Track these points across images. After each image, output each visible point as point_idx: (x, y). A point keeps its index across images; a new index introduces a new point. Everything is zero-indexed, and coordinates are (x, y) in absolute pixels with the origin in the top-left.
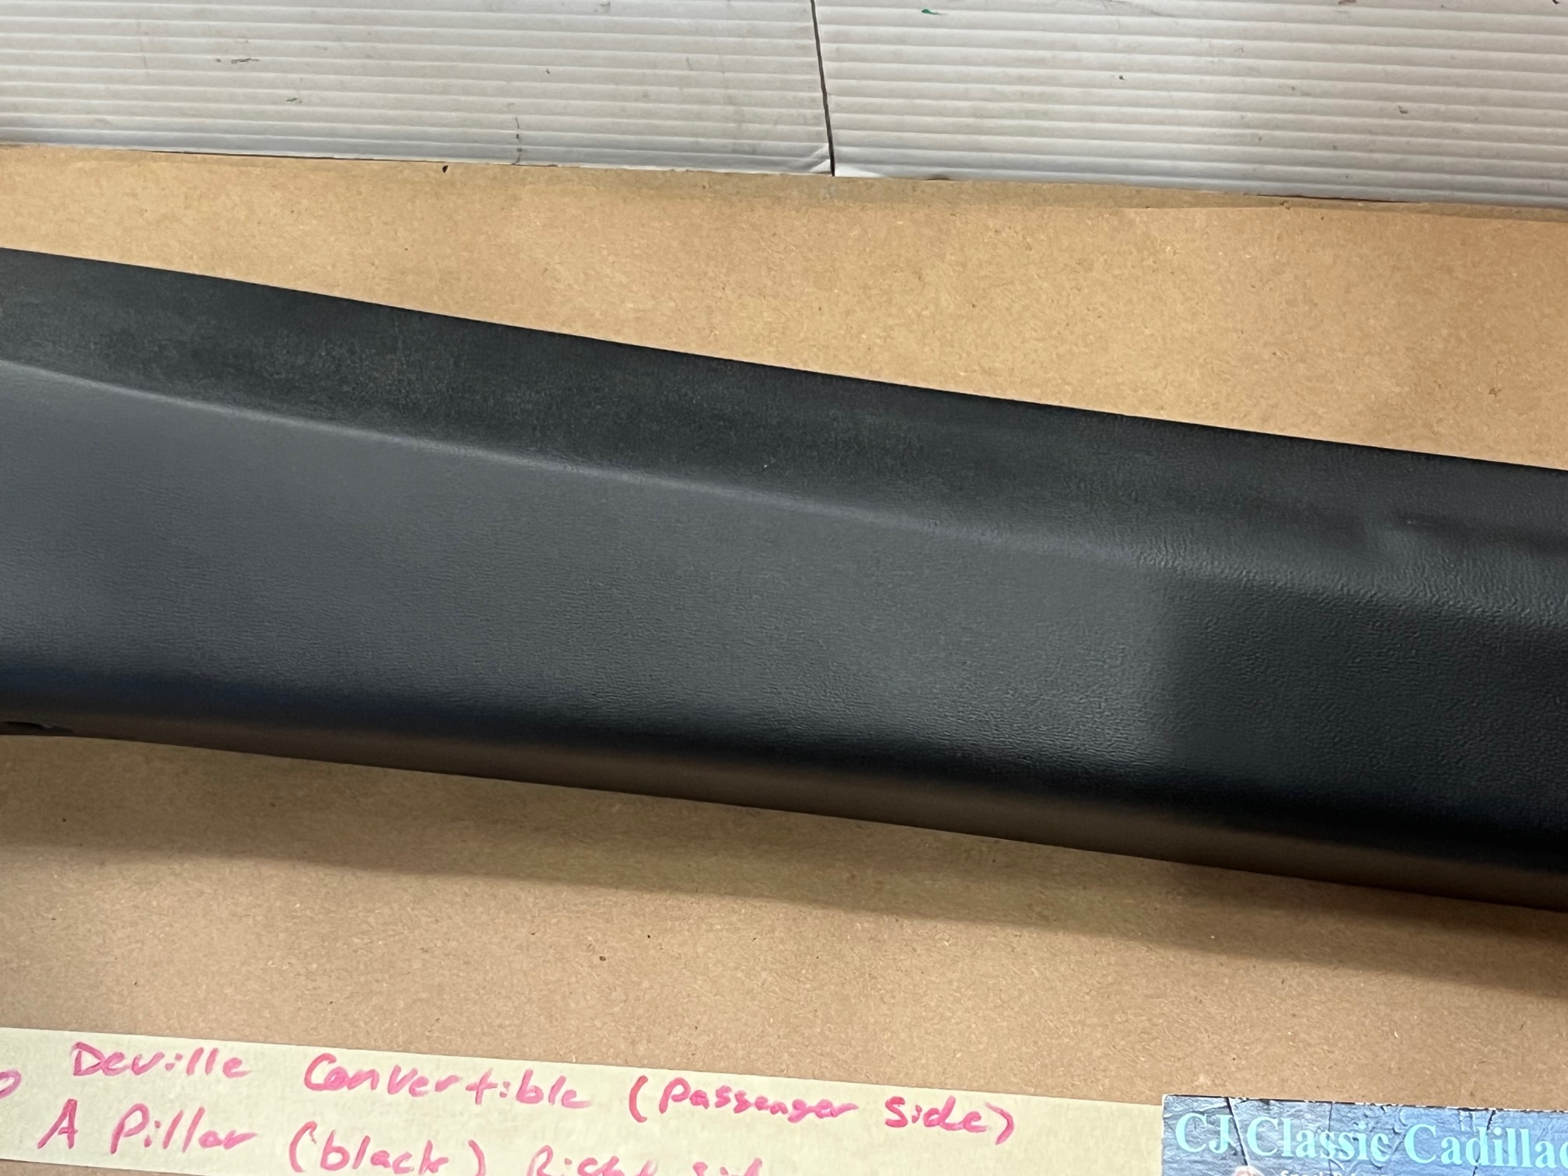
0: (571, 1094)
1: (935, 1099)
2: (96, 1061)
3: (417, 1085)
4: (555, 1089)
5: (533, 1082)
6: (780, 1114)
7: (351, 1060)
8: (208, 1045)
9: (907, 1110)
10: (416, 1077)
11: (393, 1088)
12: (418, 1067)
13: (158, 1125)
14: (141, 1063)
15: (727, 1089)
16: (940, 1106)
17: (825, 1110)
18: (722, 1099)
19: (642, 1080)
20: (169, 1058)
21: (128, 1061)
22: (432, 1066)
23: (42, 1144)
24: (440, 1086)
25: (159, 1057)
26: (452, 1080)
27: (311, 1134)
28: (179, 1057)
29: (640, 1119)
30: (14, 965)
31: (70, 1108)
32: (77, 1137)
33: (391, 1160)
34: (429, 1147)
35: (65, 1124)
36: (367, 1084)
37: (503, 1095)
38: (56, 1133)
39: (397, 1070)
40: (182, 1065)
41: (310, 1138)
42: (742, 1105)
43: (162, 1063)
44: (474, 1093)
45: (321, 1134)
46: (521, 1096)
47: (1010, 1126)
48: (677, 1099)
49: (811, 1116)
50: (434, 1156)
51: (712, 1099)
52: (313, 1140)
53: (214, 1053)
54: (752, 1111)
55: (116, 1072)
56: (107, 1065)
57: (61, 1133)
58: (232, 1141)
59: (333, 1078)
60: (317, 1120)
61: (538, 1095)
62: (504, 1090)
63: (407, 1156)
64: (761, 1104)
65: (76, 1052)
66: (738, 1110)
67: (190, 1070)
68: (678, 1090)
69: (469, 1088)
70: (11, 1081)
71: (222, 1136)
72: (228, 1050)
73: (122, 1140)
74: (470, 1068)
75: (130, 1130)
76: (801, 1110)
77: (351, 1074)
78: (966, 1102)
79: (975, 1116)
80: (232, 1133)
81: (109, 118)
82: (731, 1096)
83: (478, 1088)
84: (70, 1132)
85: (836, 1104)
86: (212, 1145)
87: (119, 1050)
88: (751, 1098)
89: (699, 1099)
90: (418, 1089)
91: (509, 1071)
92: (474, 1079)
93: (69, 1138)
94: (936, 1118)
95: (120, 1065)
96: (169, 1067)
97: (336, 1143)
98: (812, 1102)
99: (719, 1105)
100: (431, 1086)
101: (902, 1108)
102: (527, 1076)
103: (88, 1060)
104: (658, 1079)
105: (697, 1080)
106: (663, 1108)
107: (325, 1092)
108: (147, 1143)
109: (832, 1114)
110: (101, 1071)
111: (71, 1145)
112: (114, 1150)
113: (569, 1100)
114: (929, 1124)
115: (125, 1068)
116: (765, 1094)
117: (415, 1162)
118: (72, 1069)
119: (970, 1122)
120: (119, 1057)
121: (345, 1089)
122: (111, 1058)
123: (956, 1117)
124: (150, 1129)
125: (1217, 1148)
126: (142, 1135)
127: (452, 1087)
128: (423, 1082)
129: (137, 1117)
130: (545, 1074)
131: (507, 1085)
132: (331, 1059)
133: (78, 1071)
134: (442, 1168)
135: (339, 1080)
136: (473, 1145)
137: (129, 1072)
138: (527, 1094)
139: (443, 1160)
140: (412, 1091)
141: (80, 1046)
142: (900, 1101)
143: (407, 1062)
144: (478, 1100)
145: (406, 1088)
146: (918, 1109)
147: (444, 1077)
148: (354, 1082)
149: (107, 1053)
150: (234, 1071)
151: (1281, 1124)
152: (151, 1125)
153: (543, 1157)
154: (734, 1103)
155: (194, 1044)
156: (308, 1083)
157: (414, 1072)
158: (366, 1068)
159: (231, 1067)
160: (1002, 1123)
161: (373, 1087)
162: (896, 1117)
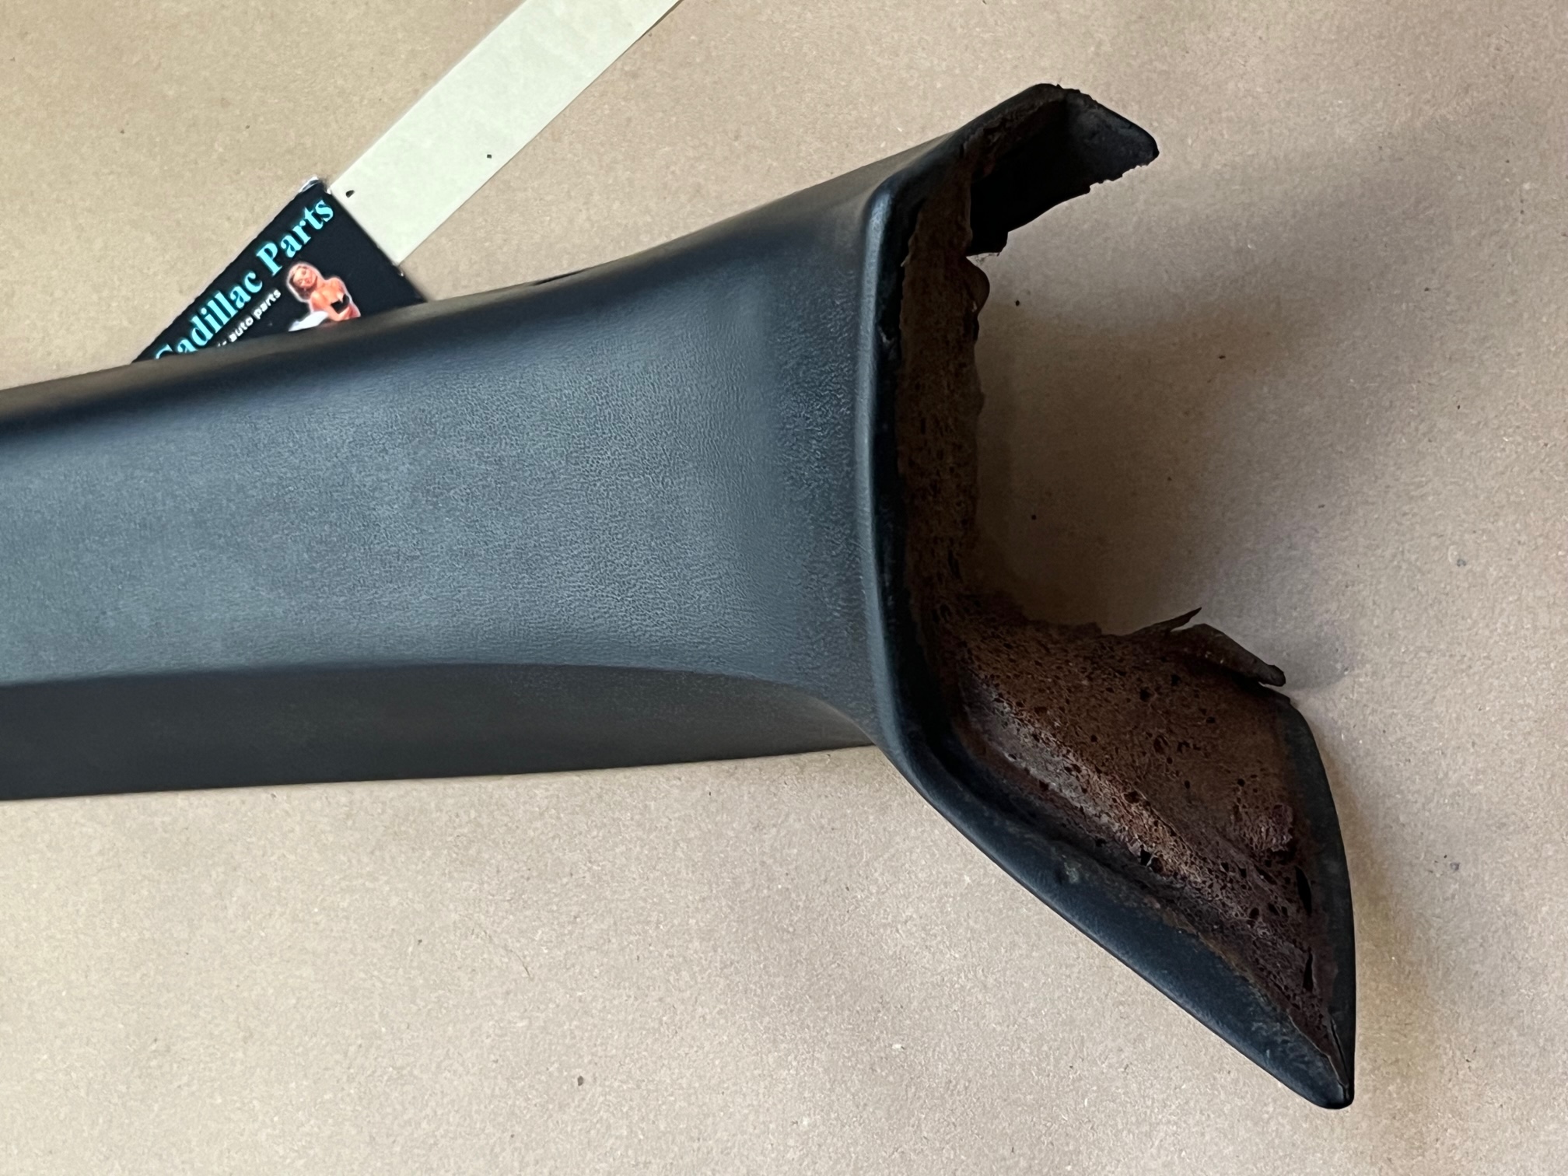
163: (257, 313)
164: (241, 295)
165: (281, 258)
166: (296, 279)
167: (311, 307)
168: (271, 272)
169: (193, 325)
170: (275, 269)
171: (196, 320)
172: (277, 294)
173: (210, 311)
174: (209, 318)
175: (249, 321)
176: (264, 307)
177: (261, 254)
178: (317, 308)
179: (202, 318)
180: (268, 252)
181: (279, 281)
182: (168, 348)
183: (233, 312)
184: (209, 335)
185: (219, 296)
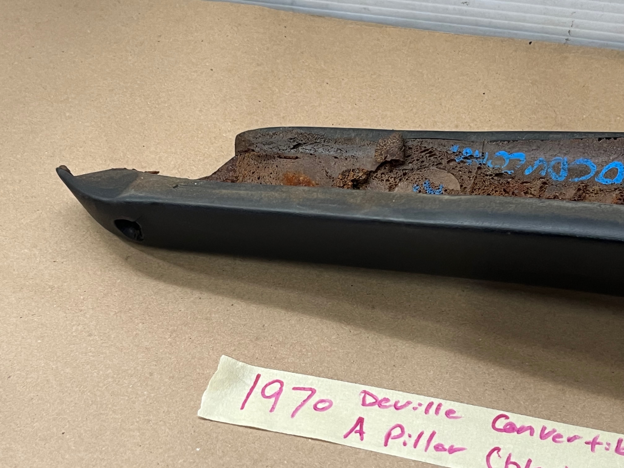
2: (374, 401)
3: (556, 438)
7: (518, 420)
8: (436, 401)
10: (555, 433)
11: (543, 436)
12: (556, 428)
13: (410, 436)
14: (399, 405)
20: (415, 404)
21: (392, 402)
22: (564, 429)
23: (346, 436)
24: (569, 440)
25: (409, 403)
26: (576, 438)
27: (498, 452)
28: (420, 405)
30: (329, 350)
31: (360, 421)
32: (364, 435)
35: (358, 428)
36: (528, 432)
37: (607, 449)
38: (353, 432)
39: (544, 429)
40: (423, 408)
41: (497, 455)
43: (411, 406)
44: (590, 446)
45: (504, 454)
46: (618, 451)
52: (499, 456)
53: (440, 405)
55: (386, 407)
56: (379, 403)
57: (356, 432)
58: (452, 450)
59: (508, 427)
60: (500, 446)
62: (607, 447)
65: (363, 395)
67: (427, 411)
69: (587, 443)
70: (327, 404)
71: (447, 447)
72: (447, 405)
73: (390, 440)
74: (589, 434)
75: (394, 436)
77: (518, 426)
80: (452, 446)
81: (370, 7)
83: (593, 443)
84: (361, 433)
86: (441, 450)
87: (387, 397)
90: (557, 439)
91: (609, 437)
92: (589, 438)
93: (360, 435)
95: (387, 404)
96: (415, 409)
97: (513, 459)
102: (620, 441)
103: (369, 400)
107: (504, 433)
108: (405, 444)
110: (377, 406)
111: (362, 439)
112: (386, 444)
115: (390, 406)
118: (361, 402)
120: (387, 400)
121: (516, 433)
122: (381, 401)
124: (405, 438)
126: (402, 440)
127: (576, 442)
128: (560, 436)
129: (397, 431)
131: (609, 444)
132: (507, 417)
133: (364, 404)
135: (511, 428)
137: (393, 408)
138: (621, 451)
140: (554, 440)
141: (365, 392)
143: (550, 425)
144: (593, 449)
145: (550, 438)
147: (572, 436)
148: (520, 431)
149: (380, 398)
150: (451, 415)
152: (406, 435)
155: (429, 400)
156: (494, 427)
157: (554, 431)
158: (527, 424)
159: (449, 413)
161: (532, 434)
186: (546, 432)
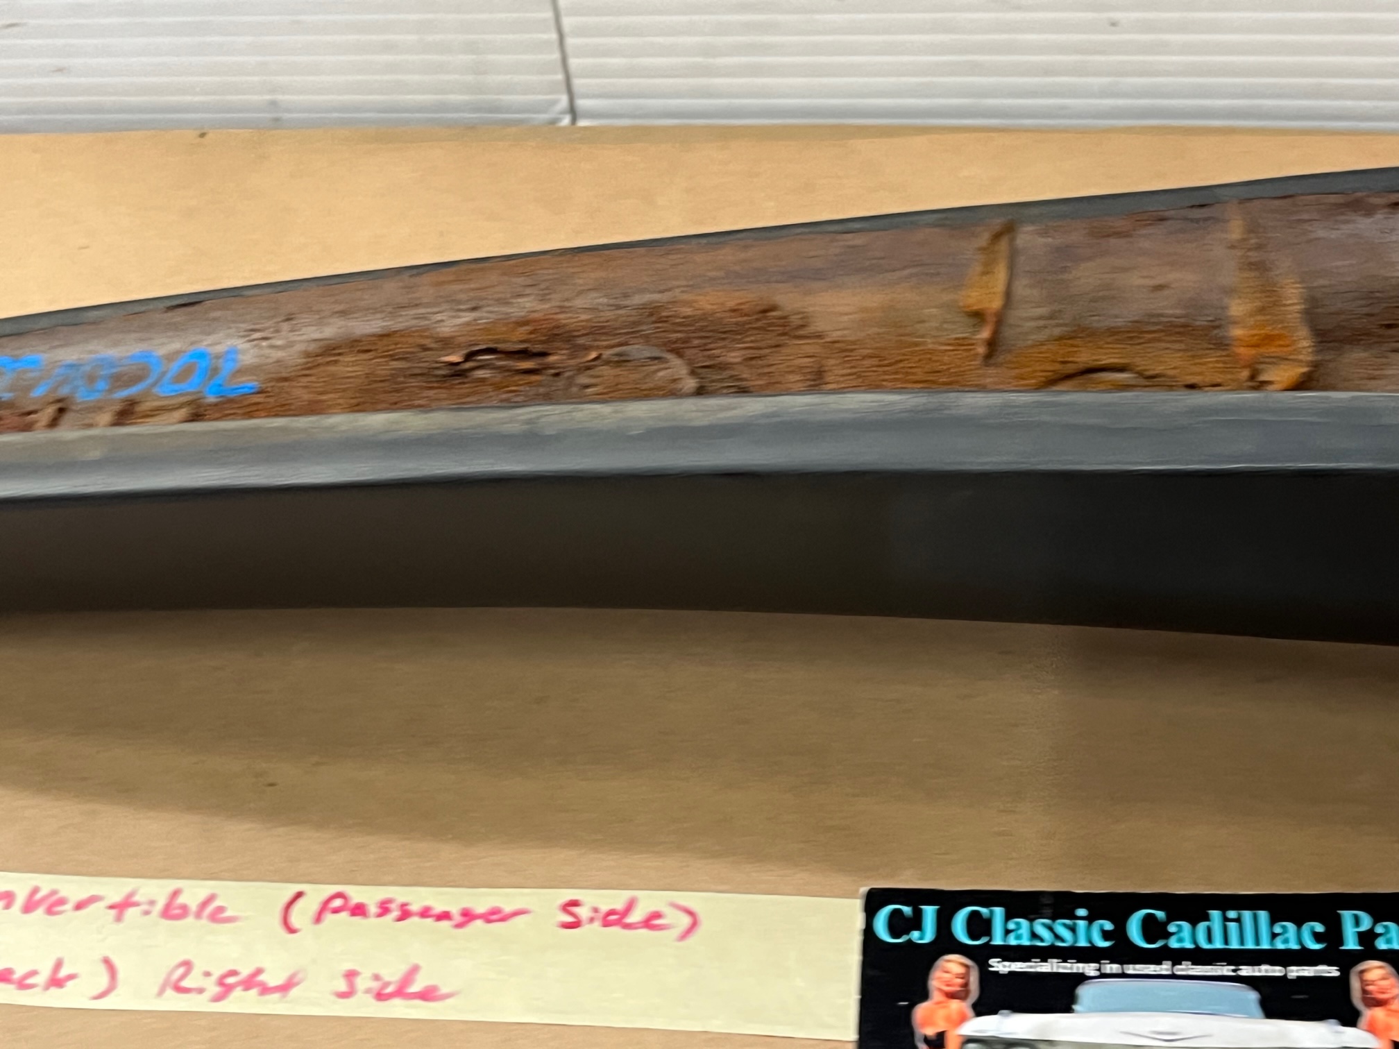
0: (221, 909)
1: (613, 900)
3: (54, 905)
4: (205, 904)
5: (181, 900)
6: (445, 924)
9: (583, 912)
10: (55, 898)
11: (29, 908)
12: (59, 888)
15: (389, 901)
16: (619, 905)
17: (495, 915)
18: (384, 909)
19: (299, 895)
22: (73, 887)
24: (79, 906)
26: (93, 900)
29: (291, 930)
33: (16, 976)
34: (59, 965)
37: (146, 913)
39: (35, 890)
42: (405, 914)
44: (115, 912)
46: (167, 913)
47: (694, 924)
48: (336, 911)
49: (479, 923)
50: (63, 973)
51: (373, 909)
54: (415, 920)
61: (185, 910)
62: (148, 908)
63: (33, 973)
64: (425, 913)
66: (400, 919)
68: (338, 903)
69: (112, 907)
74: (114, 890)
76: (468, 916)
78: (648, 901)
79: (657, 915)
82: (393, 906)
83: (120, 908)
85: (508, 908)
88: (415, 907)
89: (359, 910)
90: (55, 909)
91: (155, 890)
92: (117, 898)
94: (614, 919)
98: (480, 909)
99: (380, 915)
100: (68, 907)
101: (576, 910)
102: (176, 893)
104: (316, 894)
105: (357, 894)
106: (318, 919)
109: (503, 919)
113: (217, 916)
114: (606, 924)
116: (428, 903)
117: (40, 979)
119: (651, 922)
123: (636, 917)
125: (921, 938)
127: (92, 908)
128: (62, 902)
130: (193, 892)
131: (152, 903)
134: (70, 984)
136: (107, 962)
138: (173, 911)
139: (71, 977)
140: (49, 911)
142: (575, 903)
143: (46, 883)
144: (119, 919)
145: (43, 908)
146: (596, 910)
147: (85, 897)
151: (992, 912)
153: (181, 970)
154: (396, 913)
157: (54, 892)
160: (686, 921)
161: (8, 906)
162: (569, 919)
163: (1295, 972)
164: (1290, 937)
165: (1367, 938)
166: (1370, 976)
167: (1363, 1021)
168: (1342, 944)
169: (1206, 918)
170: (1351, 944)
171: (1215, 914)
172: (1332, 972)
173: (1238, 920)
174: (1233, 926)
175: (1277, 971)
176: (1308, 971)
177: (1347, 916)
178: (1372, 1029)
179: (1226, 919)
180: (1357, 922)
181: (1348, 961)
182: (1160, 914)
183: (1265, 945)
184: (1218, 944)
185: (1263, 915)
186: (38, 896)
